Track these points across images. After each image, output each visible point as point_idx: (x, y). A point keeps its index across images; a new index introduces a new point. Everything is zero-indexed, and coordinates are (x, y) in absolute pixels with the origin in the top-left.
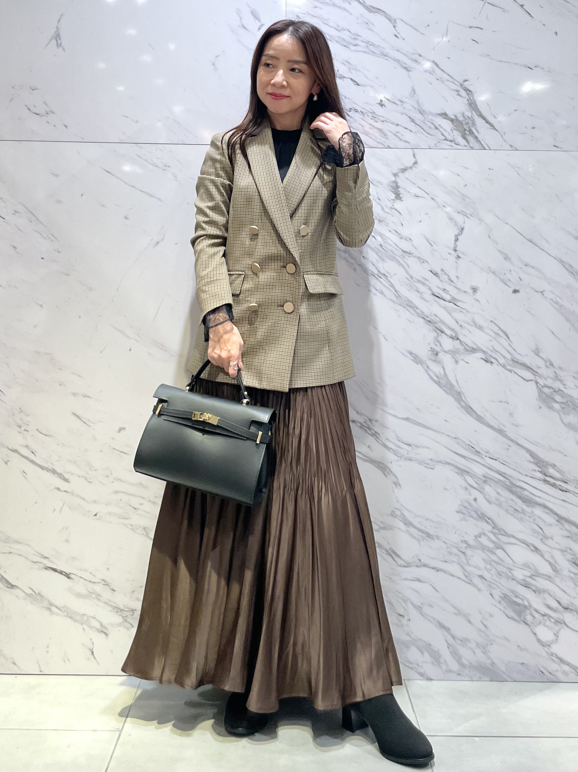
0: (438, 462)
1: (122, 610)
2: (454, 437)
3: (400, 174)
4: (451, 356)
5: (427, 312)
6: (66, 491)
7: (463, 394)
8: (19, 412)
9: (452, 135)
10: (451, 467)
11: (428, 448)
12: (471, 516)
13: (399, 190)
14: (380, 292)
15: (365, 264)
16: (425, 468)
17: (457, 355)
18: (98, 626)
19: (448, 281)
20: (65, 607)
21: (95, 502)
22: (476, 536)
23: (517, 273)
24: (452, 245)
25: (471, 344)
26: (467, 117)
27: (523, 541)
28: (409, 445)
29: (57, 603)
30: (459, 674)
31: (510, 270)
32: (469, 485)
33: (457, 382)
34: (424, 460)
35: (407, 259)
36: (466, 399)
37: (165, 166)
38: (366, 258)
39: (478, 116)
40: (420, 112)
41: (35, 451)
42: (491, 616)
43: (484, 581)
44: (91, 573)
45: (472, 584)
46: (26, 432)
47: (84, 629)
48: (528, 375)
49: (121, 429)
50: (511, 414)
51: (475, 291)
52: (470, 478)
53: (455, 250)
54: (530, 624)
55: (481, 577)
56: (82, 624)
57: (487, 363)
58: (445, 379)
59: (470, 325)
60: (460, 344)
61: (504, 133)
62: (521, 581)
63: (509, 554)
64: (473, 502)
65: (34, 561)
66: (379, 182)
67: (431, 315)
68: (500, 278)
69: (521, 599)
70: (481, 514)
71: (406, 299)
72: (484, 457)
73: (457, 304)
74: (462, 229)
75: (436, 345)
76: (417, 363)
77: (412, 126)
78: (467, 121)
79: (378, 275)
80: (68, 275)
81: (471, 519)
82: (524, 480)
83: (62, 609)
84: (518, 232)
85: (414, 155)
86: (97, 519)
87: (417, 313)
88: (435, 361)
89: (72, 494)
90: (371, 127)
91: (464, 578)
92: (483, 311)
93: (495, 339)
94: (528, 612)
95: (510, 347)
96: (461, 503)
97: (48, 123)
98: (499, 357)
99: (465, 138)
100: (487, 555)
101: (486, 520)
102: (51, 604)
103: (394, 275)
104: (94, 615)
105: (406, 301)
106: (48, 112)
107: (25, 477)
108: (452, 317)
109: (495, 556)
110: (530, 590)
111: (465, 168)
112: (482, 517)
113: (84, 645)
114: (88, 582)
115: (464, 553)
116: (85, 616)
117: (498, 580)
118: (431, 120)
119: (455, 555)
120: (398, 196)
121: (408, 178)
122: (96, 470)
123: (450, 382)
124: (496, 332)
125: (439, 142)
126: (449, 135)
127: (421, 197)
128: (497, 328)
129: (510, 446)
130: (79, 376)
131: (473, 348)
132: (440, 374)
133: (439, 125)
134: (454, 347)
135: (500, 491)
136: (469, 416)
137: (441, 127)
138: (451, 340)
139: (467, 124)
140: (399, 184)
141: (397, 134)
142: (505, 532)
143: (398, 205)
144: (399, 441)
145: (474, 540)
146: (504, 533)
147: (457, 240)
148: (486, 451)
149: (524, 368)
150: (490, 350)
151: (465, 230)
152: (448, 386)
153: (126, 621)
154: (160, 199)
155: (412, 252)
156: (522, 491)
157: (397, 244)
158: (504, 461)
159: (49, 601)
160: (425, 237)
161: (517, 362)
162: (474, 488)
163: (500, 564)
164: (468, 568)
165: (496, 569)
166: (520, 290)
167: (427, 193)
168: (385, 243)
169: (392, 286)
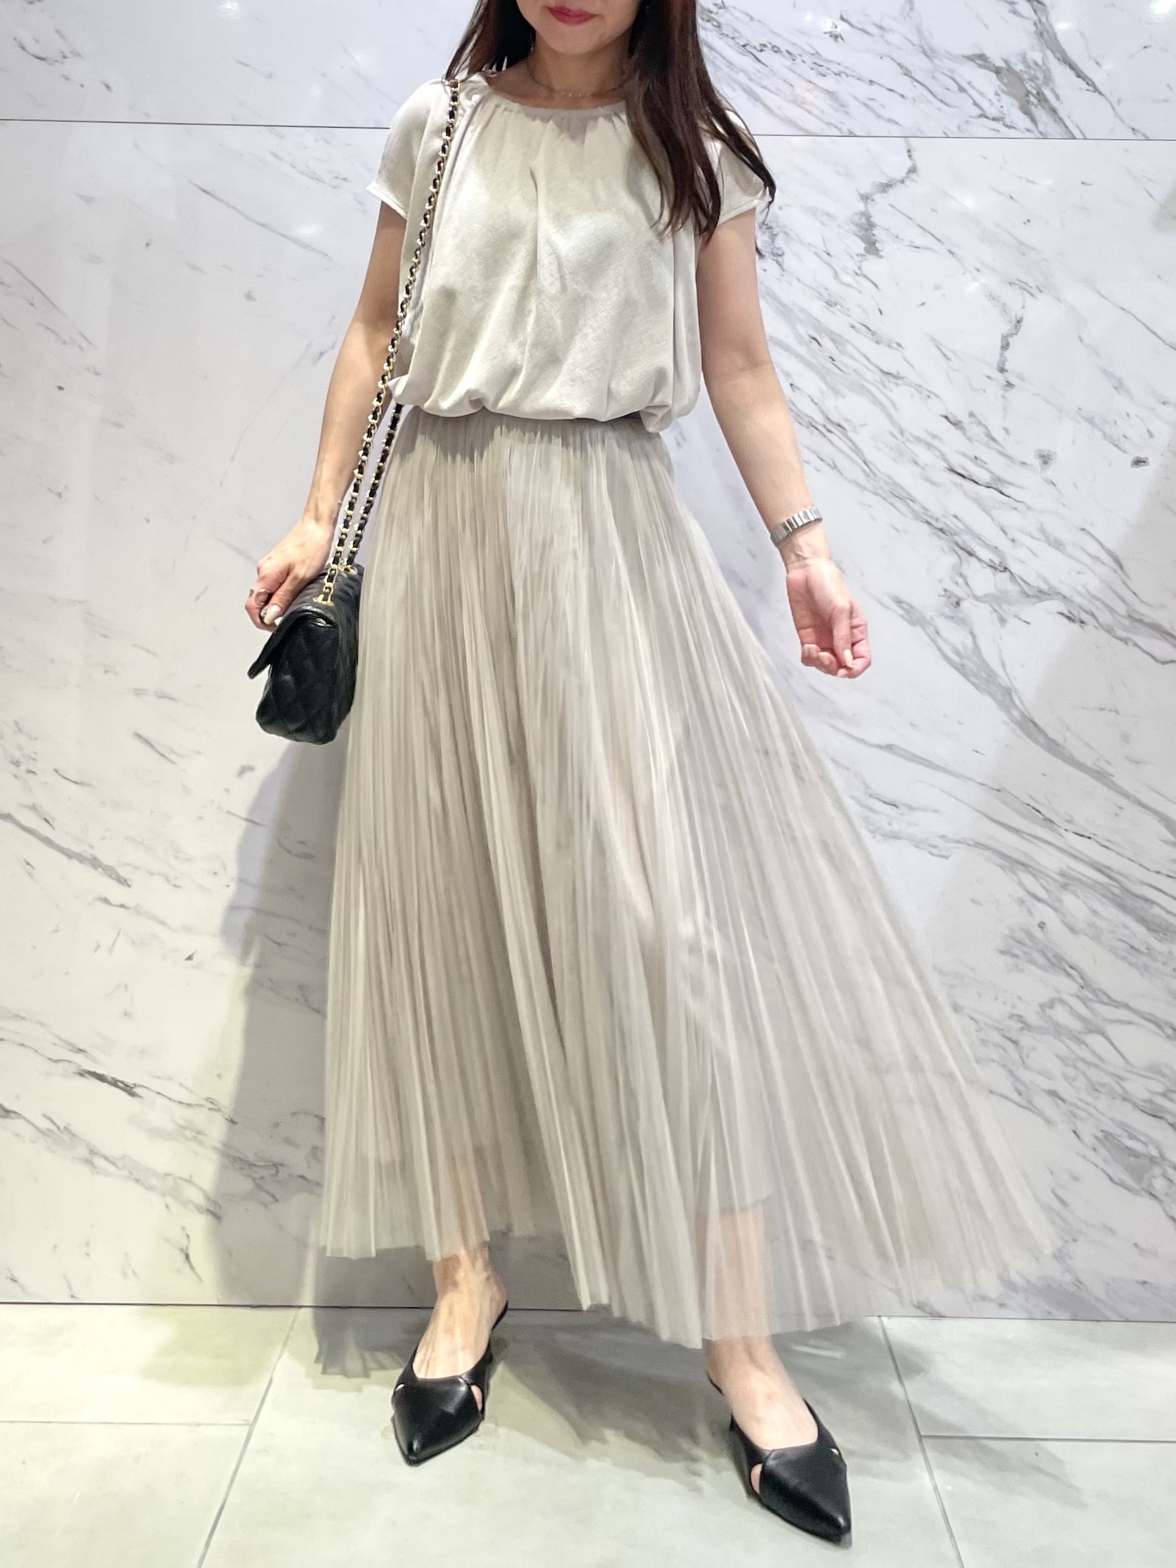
0: (958, 842)
1: (252, 1165)
2: (996, 788)
3: (877, 197)
4: (991, 609)
5: (936, 510)
6: (122, 906)
7: (1016, 692)
8: (15, 732)
9: (998, 104)
10: (987, 853)
11: (935, 811)
12: (1033, 962)
13: (875, 231)
14: (829, 465)
15: (794, 401)
16: (930, 856)
17: (1005, 607)
18: (200, 1199)
19: (986, 439)
20: (125, 1156)
21: (188, 929)
22: (1042, 1006)
23: (1142, 420)
24: (995, 358)
25: (1035, 581)
26: (1032, 65)
27: (1148, 1016)
28: (894, 805)
29: (107, 1153)
30: (1002, 1305)
31: (1128, 415)
32: (1029, 892)
33: (1004, 665)
34: (927, 839)
35: (891, 391)
36: (1022, 702)
37: (336, 178)
38: (798, 389)
39: (1059, 59)
40: (925, 53)
41: (53, 819)
42: (1076, 1178)
43: (1060, 1102)
44: (181, 1085)
45: (1033, 1109)
46: (31, 775)
47: (167, 1206)
48: (1162, 648)
49: (244, 770)
50: (1125, 738)
51: (1045, 463)
52: (1031, 877)
53: (1002, 370)
54: (1162, 1197)
55: (1053, 1094)
56: (164, 1195)
57: (1072, 624)
58: (975, 659)
59: (1032, 537)
60: (1011, 581)
61: (1119, 101)
62: (1142, 1103)
63: (1116, 1044)
64: (1037, 932)
65: (54, 1058)
66: (829, 215)
67: (944, 516)
68: (1104, 433)
69: (1143, 1142)
70: (1055, 956)
71: (890, 481)
72: (1062, 831)
73: (1003, 490)
74: (1019, 322)
75: (957, 583)
76: (912, 623)
77: (903, 85)
78: (1032, 72)
79: (825, 426)
80: (118, 425)
81: (1030, 966)
82: (1153, 883)
83: (119, 1164)
84: (1147, 328)
85: (909, 151)
86: (193, 967)
87: (913, 511)
88: (952, 618)
89: (138, 911)
90: (811, 86)
91: (1015, 1096)
92: (1064, 505)
93: (1092, 571)
94: (1157, 1170)
95: (1125, 587)
96: (1007, 932)
97: (68, 79)
98: (1098, 609)
99: (1027, 112)
100: (1067, 1047)
101: (1065, 971)
102: (93, 1152)
103: (861, 425)
104: (191, 1176)
105: (888, 484)
106: (67, 54)
107: (29, 874)
108: (993, 519)
109: (1083, 1046)
110: (1163, 1122)
111: (1028, 181)
112: (1058, 963)
113: (167, 1240)
114: (175, 1106)
115: (1015, 1042)
116: (169, 1178)
117: (1090, 1100)
118: (949, 70)
119: (996, 1045)
120: (872, 247)
121: (894, 205)
122: (188, 859)
123: (988, 666)
124: (1092, 553)
125: (967, 122)
126: (992, 104)
127: (926, 248)
128: (1099, 547)
129: (1121, 808)
130: (149, 651)
131: (1040, 591)
132: (965, 648)
133: (969, 83)
134: (995, 586)
135: (1097, 906)
136: (1028, 740)
137: (973, 88)
138: (989, 570)
139: (1033, 79)
140: (874, 219)
141: (870, 103)
142: (1109, 998)
143: (872, 266)
144: (871, 796)
145: (1038, 1013)
146: (1105, 999)
147: (1005, 346)
148: (1068, 818)
149: (1157, 635)
150: (1078, 593)
151: (1023, 324)
152: (984, 675)
153: (260, 1188)
154: (325, 255)
155: (901, 375)
156: (1146, 906)
157: (868, 356)
158: (1108, 841)
159: (88, 1145)
160: (934, 340)
161: (1140, 621)
162: (1039, 900)
163: (1096, 1066)
164: (1025, 1075)
165: (1086, 1077)
166: (1150, 460)
167: (939, 240)
168: (842, 353)
169: (857, 450)
